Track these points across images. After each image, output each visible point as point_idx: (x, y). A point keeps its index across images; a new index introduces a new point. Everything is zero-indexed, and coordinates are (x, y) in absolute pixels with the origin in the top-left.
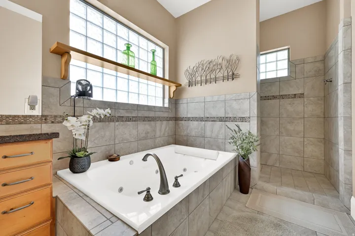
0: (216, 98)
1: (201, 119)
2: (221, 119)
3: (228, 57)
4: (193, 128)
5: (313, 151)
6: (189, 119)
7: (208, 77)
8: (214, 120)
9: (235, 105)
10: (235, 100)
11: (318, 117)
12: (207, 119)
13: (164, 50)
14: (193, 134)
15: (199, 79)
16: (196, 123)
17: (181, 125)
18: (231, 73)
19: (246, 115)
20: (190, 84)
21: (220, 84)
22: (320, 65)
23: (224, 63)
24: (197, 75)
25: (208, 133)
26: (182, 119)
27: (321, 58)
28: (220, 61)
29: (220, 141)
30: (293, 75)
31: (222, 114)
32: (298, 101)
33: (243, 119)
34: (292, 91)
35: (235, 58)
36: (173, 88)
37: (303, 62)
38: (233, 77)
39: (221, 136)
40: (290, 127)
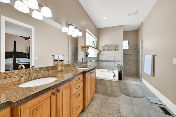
0: (112, 55)
1: (107, 61)
2: (113, 61)
3: (115, 44)
4: (104, 64)
5: (134, 69)
6: (103, 61)
7: (109, 49)
8: (111, 61)
9: (117, 57)
10: (117, 56)
11: (135, 60)
12: (109, 61)
13: (95, 39)
14: (104, 65)
15: (106, 49)
16: (105, 62)
17: (100, 63)
18: (116, 49)
19: (120, 60)
20: (103, 50)
21: (113, 51)
22: (136, 47)
23: (114, 45)
24: (106, 48)
25: (109, 65)
26: (100, 61)
27: (136, 45)
28: (113, 45)
29: (113, 67)
30: (130, 49)
31: (113, 60)
32: (131, 56)
33: (119, 61)
34: (129, 53)
35: (117, 45)
36: (98, 51)
37: (132, 45)
38: (117, 50)
39: (113, 66)
40: (129, 63)
